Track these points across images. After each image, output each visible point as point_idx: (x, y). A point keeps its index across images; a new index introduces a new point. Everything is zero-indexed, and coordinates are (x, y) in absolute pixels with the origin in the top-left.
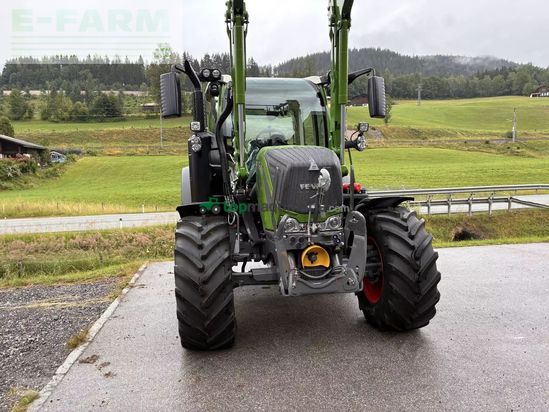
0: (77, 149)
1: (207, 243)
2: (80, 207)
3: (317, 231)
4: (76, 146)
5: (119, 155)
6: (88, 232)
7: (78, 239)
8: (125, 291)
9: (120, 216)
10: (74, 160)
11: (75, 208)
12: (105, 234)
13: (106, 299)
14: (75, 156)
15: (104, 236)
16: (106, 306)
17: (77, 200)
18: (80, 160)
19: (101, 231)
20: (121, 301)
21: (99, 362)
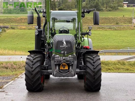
0: (7, 26)
1: (35, 61)
2: (6, 52)
3: (65, 59)
4: (6, 25)
5: (24, 29)
6: (8, 62)
7: (4, 65)
8: (16, 79)
9: (21, 56)
10: (5, 31)
11: (4, 52)
12: (15, 63)
13: (10, 80)
14: (6, 29)
15: (14, 64)
16: (9, 82)
17: (5, 49)
18: (8, 31)
19: (13, 62)
20: (14, 81)
21: (5, 92)
